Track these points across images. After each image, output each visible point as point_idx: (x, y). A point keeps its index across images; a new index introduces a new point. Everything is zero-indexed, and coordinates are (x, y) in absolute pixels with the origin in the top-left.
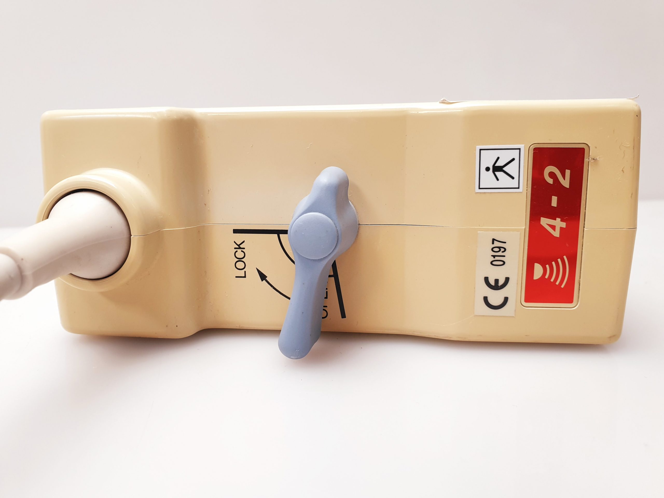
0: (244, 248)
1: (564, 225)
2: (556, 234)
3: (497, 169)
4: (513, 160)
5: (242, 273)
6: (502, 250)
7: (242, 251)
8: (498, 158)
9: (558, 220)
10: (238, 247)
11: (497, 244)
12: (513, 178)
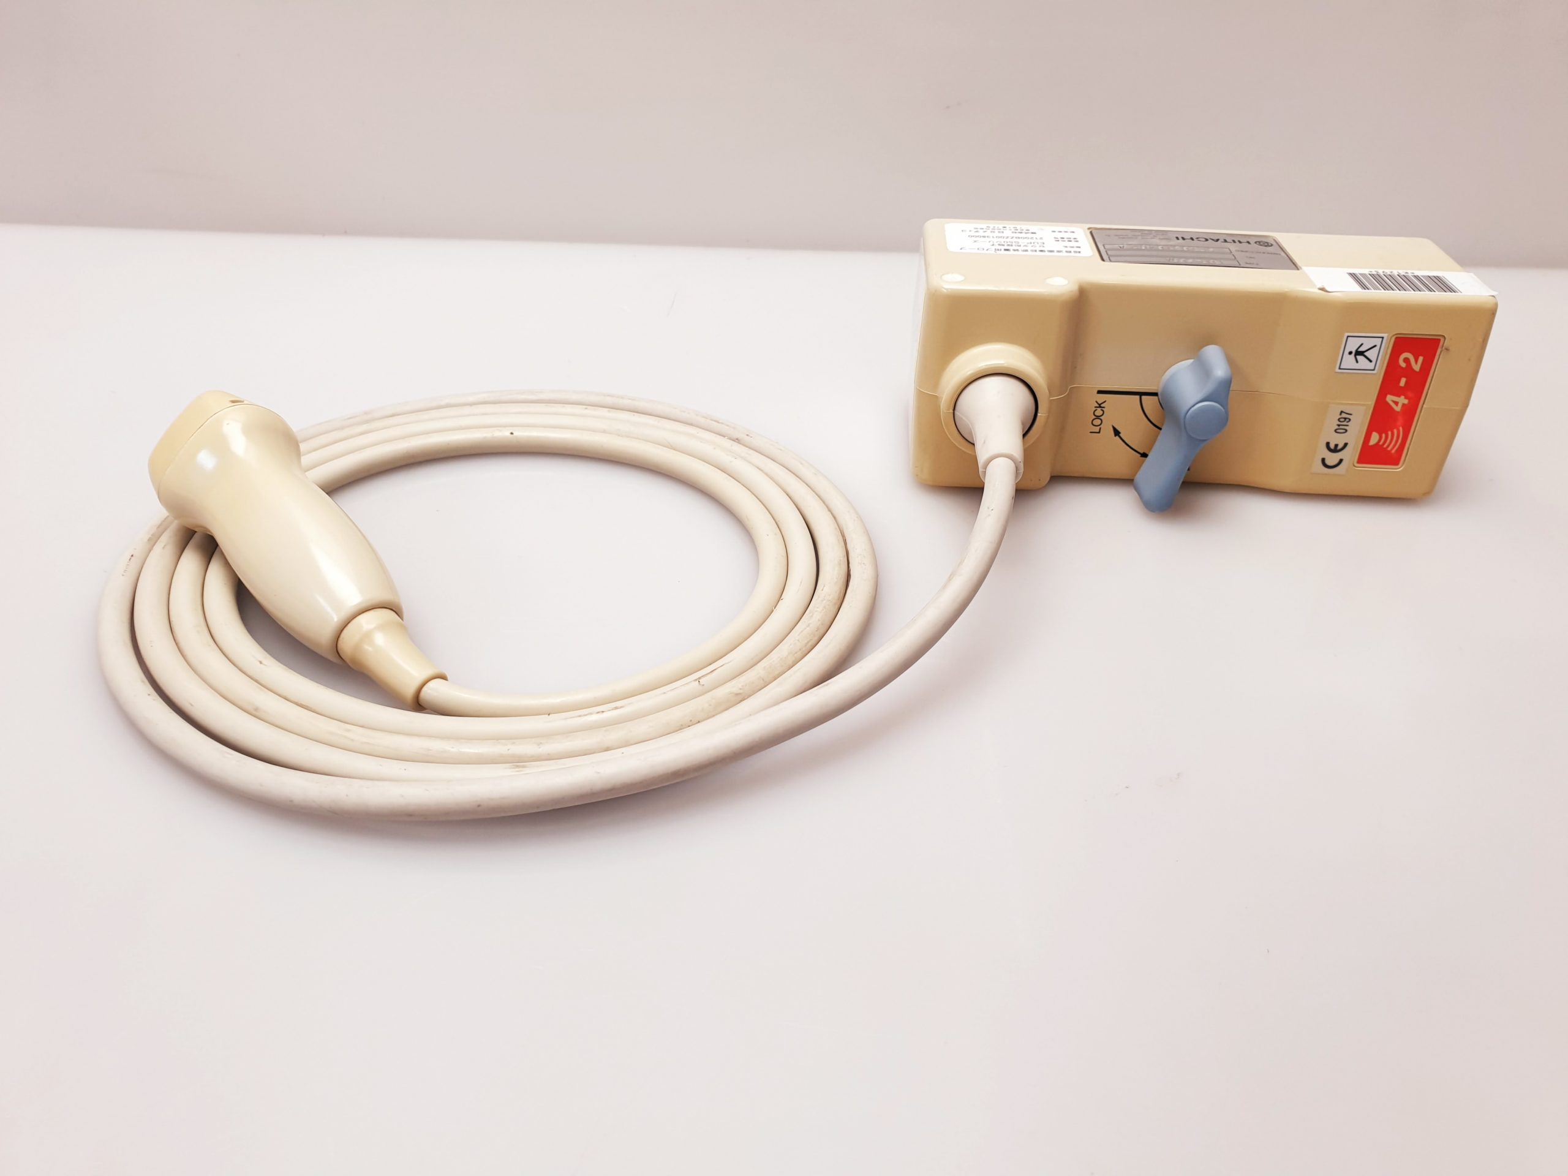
0: (1104, 407)
1: (1406, 401)
2: (1398, 409)
3: (1359, 353)
4: (1375, 346)
5: (1097, 429)
6: (1347, 420)
7: (1102, 410)
8: (1362, 344)
9: (1403, 397)
10: (1098, 406)
11: (1344, 415)
12: (1371, 361)
